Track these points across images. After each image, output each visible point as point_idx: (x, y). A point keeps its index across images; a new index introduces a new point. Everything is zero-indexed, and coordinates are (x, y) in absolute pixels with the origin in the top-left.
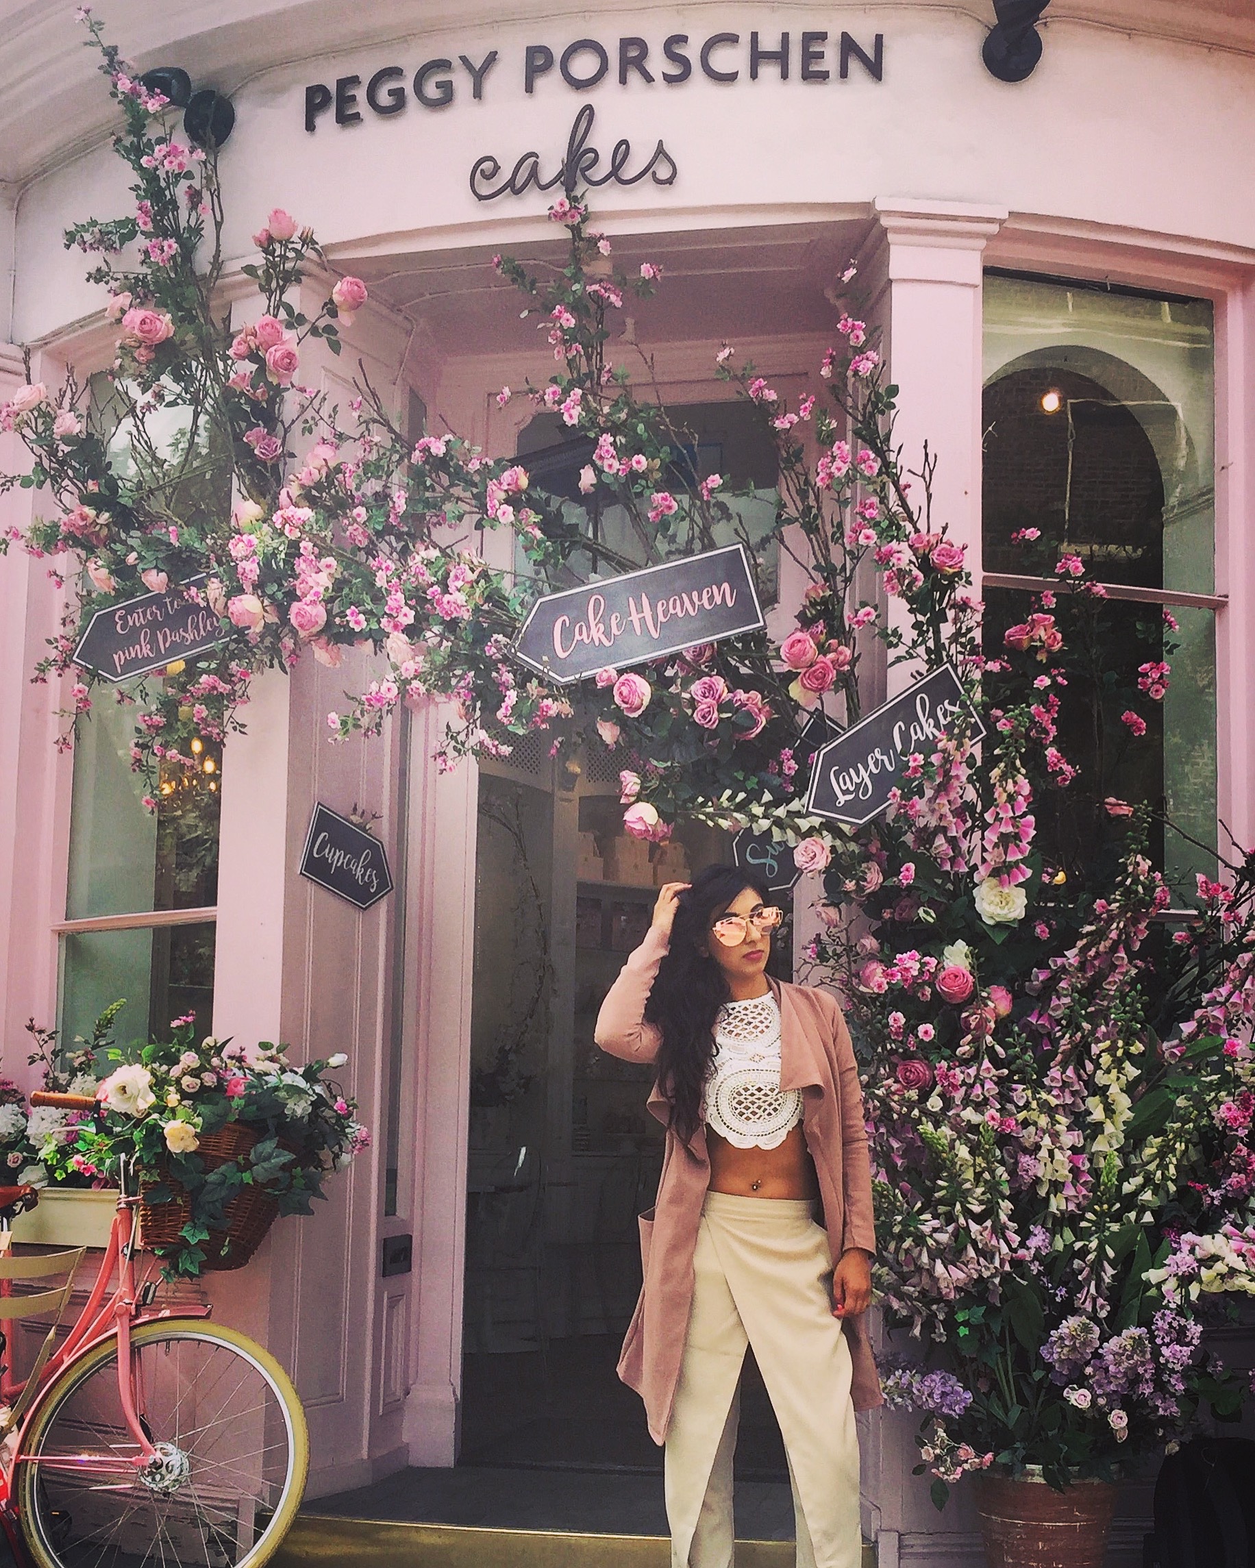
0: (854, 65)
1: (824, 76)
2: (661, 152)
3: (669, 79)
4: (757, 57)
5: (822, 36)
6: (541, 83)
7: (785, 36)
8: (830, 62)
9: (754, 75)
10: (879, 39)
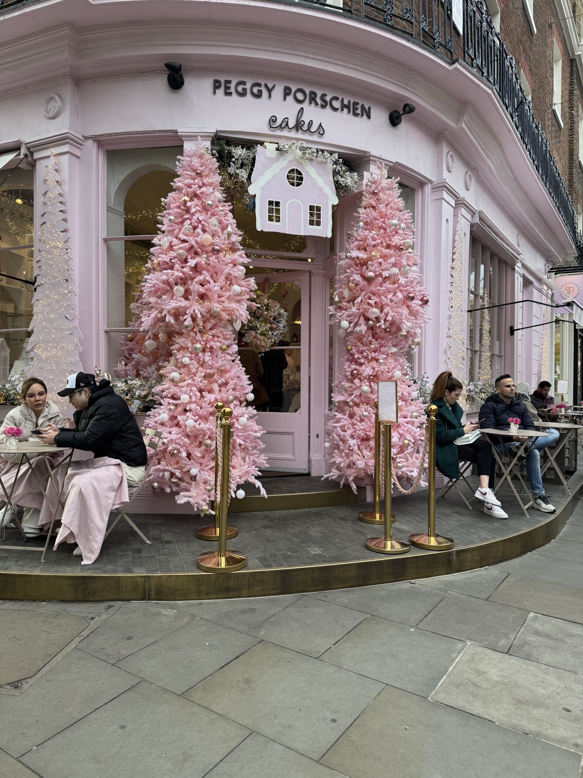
0: (364, 113)
1: (357, 115)
2: (320, 125)
3: (323, 106)
4: (343, 106)
5: (357, 104)
6: (287, 97)
8: (359, 111)
9: (342, 110)
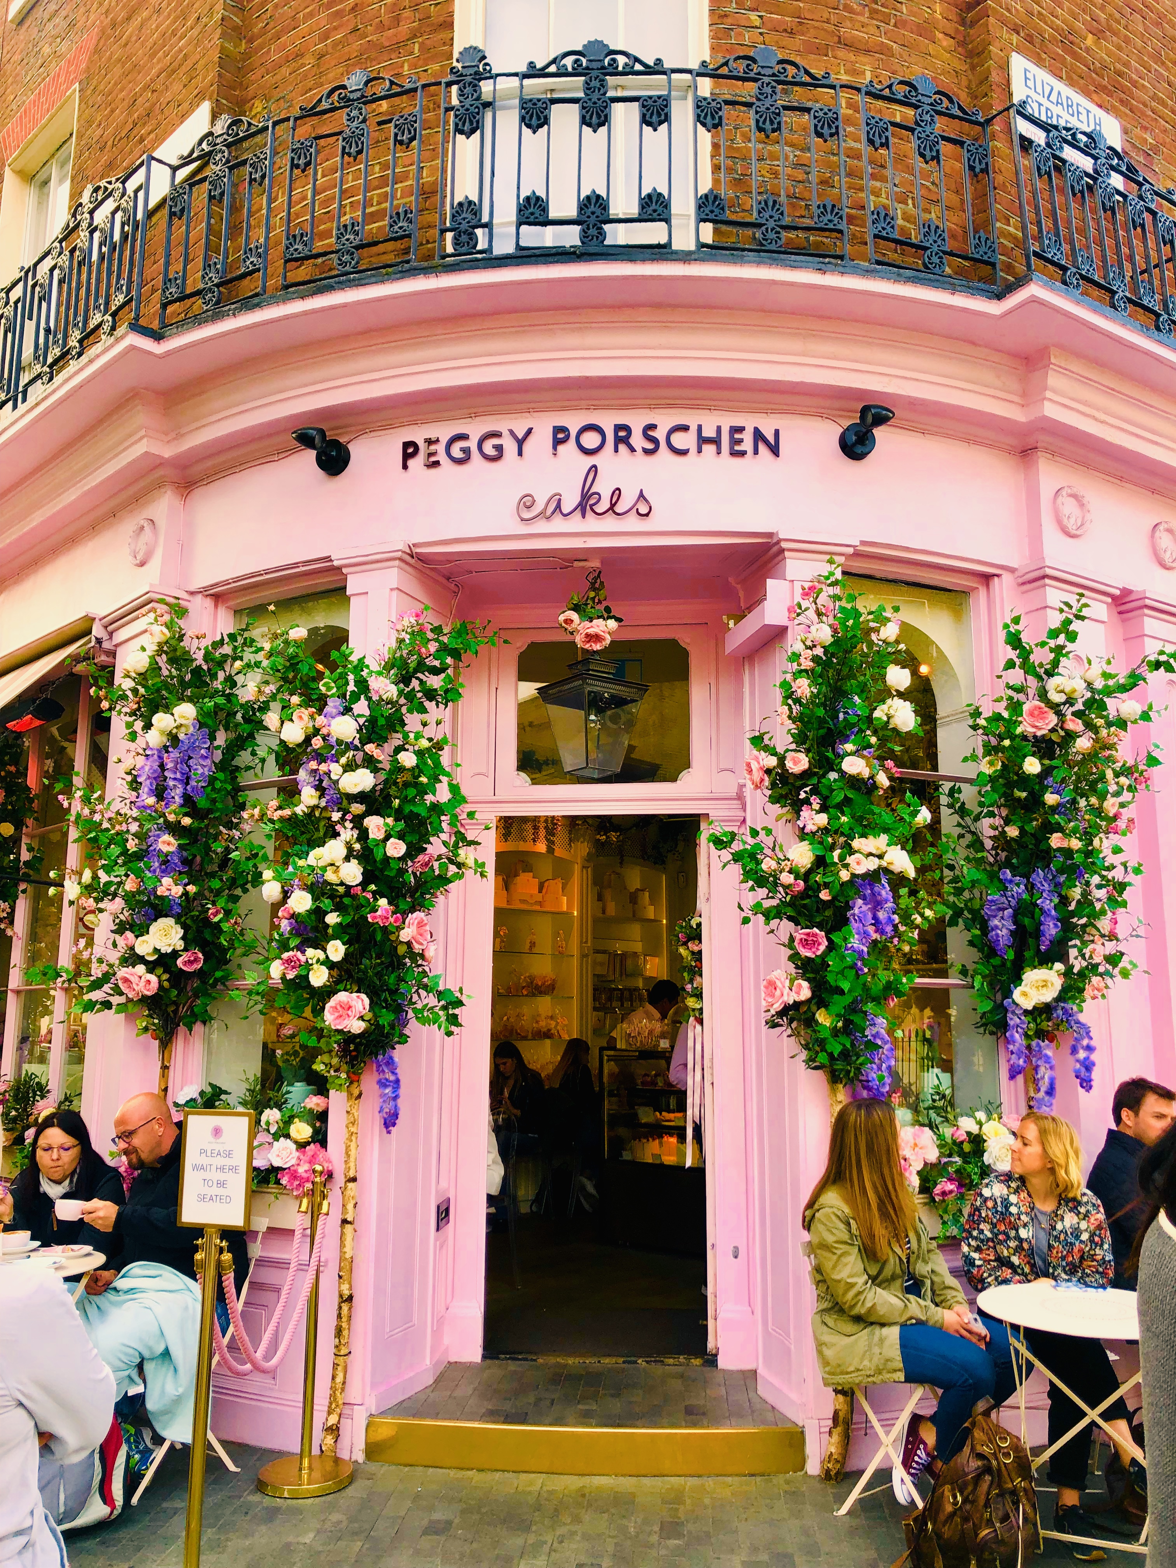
0: (762, 447)
1: (743, 454)
2: (641, 495)
3: (647, 452)
4: (703, 440)
5: (741, 430)
6: (562, 449)
7: (719, 429)
8: (747, 445)
9: (700, 451)
10: (777, 433)
